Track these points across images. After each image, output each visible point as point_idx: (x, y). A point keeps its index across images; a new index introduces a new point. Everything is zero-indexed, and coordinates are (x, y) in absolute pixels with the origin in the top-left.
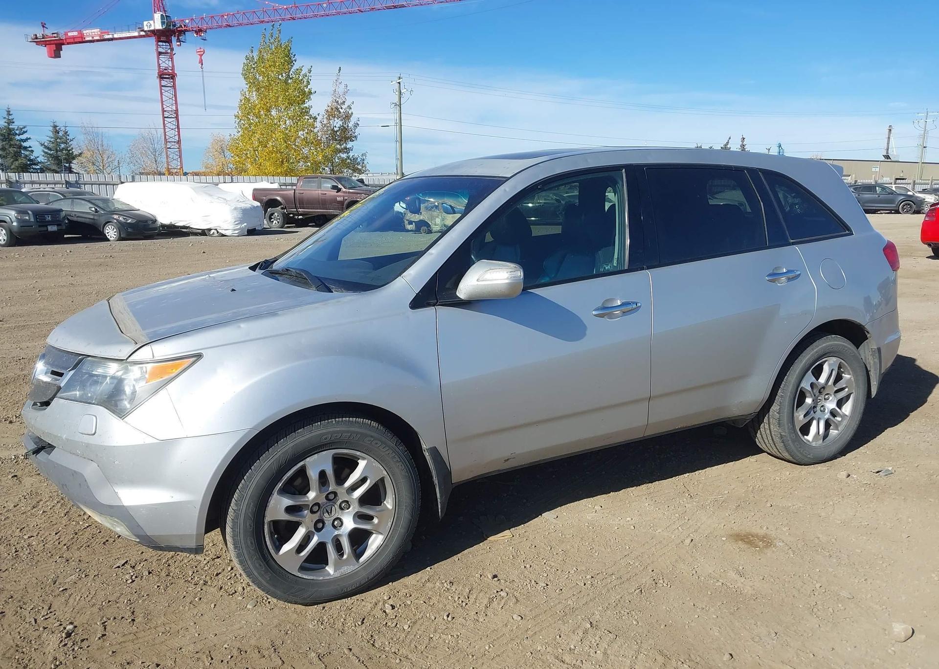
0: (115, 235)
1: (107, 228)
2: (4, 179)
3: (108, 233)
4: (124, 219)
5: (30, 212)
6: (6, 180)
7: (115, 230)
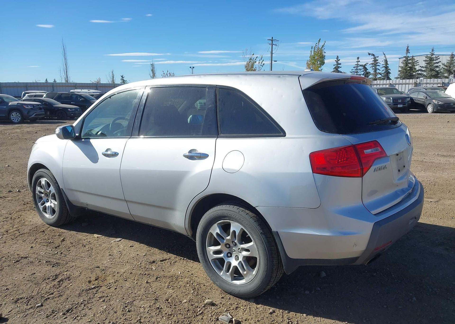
0: (431, 110)
1: (429, 107)
2: (414, 82)
3: (429, 109)
4: (437, 102)
5: (391, 98)
6: (415, 83)
7: (432, 108)
